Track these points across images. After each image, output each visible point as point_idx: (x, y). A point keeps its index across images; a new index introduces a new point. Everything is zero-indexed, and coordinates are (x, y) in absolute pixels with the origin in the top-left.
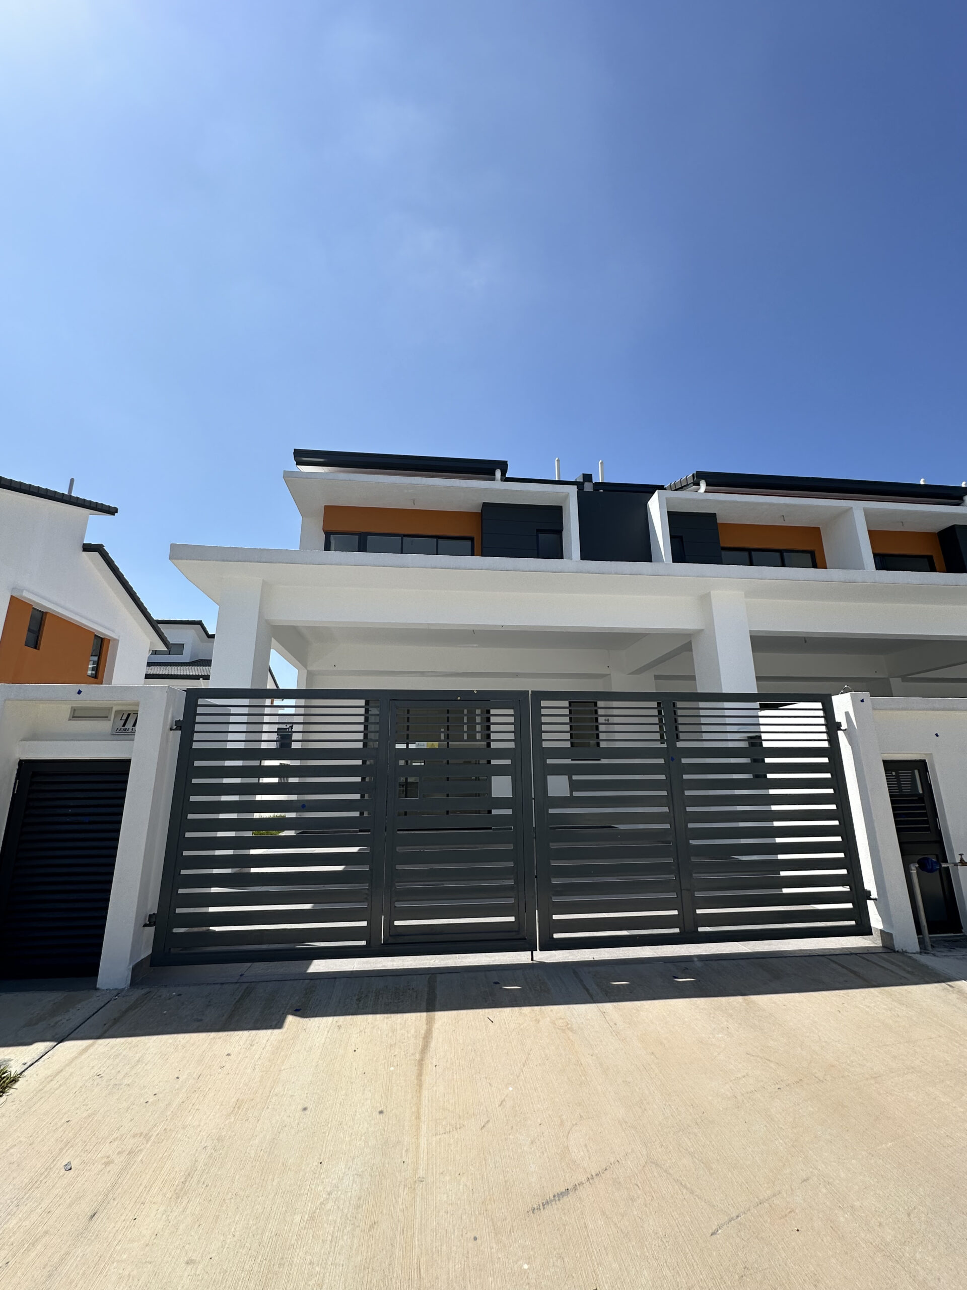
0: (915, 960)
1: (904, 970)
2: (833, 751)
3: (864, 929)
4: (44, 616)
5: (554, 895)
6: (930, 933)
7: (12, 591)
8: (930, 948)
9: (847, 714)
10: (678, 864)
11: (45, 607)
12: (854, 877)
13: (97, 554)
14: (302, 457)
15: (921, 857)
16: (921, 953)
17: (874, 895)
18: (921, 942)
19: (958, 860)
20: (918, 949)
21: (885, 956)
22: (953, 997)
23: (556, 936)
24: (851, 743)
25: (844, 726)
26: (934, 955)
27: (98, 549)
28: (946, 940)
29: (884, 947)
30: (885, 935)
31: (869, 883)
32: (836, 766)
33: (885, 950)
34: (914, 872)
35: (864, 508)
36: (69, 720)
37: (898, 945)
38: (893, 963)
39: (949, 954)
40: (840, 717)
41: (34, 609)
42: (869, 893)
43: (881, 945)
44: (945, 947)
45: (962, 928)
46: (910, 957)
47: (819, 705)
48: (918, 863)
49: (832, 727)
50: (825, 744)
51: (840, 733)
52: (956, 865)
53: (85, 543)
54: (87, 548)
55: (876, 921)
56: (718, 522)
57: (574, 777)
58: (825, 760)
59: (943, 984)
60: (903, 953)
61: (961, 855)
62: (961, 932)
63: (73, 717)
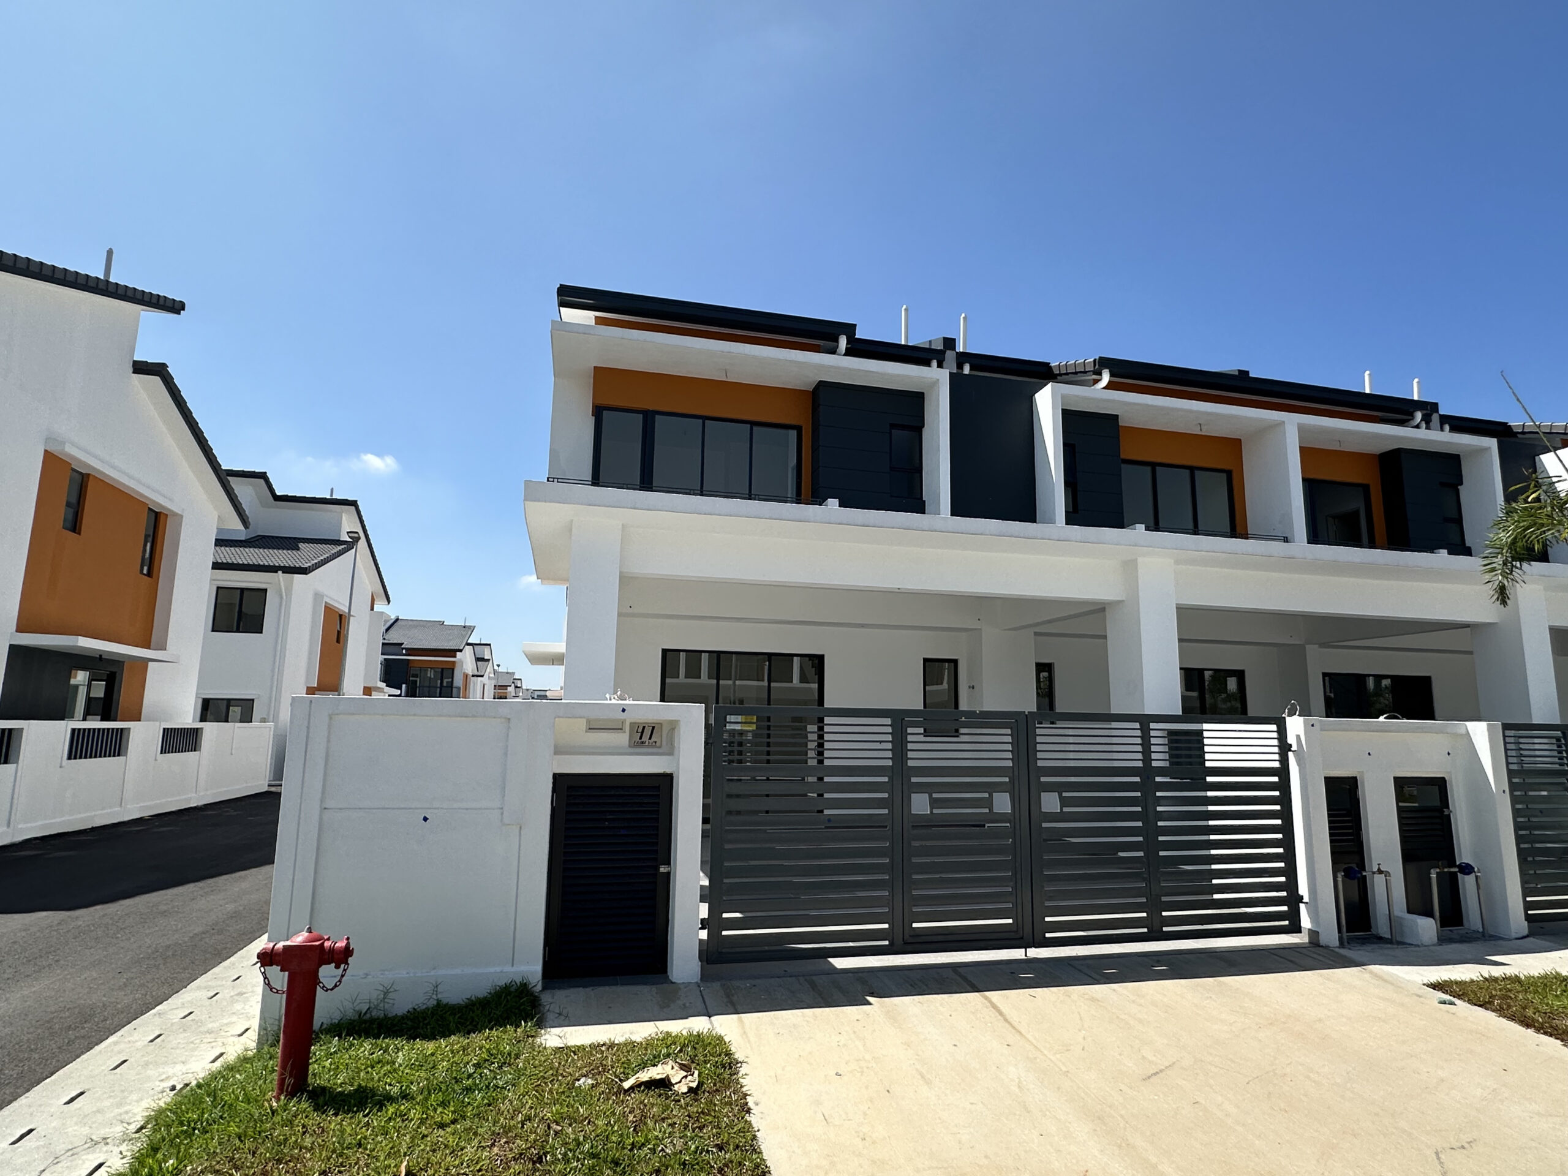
0: (1337, 953)
1: (1329, 959)
2: (1283, 772)
3: (1295, 928)
4: (85, 479)
5: (1047, 900)
6: (1347, 932)
7: (46, 442)
8: (1346, 944)
9: (1298, 737)
10: (1149, 872)
11: (89, 466)
12: (1291, 884)
13: (158, 378)
14: (570, 296)
15: (1346, 866)
16: (1339, 948)
17: (1306, 899)
18: (1341, 939)
19: (1375, 869)
20: (1337, 943)
21: (1313, 949)
22: (1367, 976)
23: (1048, 935)
24: (1299, 764)
25: (1294, 748)
26: (1350, 949)
27: (159, 370)
28: (1358, 938)
29: (1310, 942)
30: (1313, 934)
31: (1303, 889)
32: (1284, 786)
33: (1312, 945)
34: (1340, 879)
35: (1298, 424)
36: (586, 732)
37: (1323, 940)
38: (1319, 955)
39: (1362, 948)
40: (1291, 739)
41: (73, 470)
42: (1302, 897)
43: (1307, 941)
44: (1358, 943)
45: (1371, 927)
46: (1333, 951)
47: (1274, 727)
48: (1344, 871)
49: (1284, 748)
50: (1277, 765)
51: (1290, 754)
52: (1374, 873)
53: (135, 359)
54: (141, 368)
55: (1306, 922)
56: (1120, 424)
57: (1064, 794)
58: (1275, 779)
59: (1359, 968)
60: (1327, 947)
61: (1379, 864)
62: (1370, 931)
63: (590, 729)
